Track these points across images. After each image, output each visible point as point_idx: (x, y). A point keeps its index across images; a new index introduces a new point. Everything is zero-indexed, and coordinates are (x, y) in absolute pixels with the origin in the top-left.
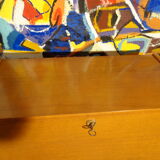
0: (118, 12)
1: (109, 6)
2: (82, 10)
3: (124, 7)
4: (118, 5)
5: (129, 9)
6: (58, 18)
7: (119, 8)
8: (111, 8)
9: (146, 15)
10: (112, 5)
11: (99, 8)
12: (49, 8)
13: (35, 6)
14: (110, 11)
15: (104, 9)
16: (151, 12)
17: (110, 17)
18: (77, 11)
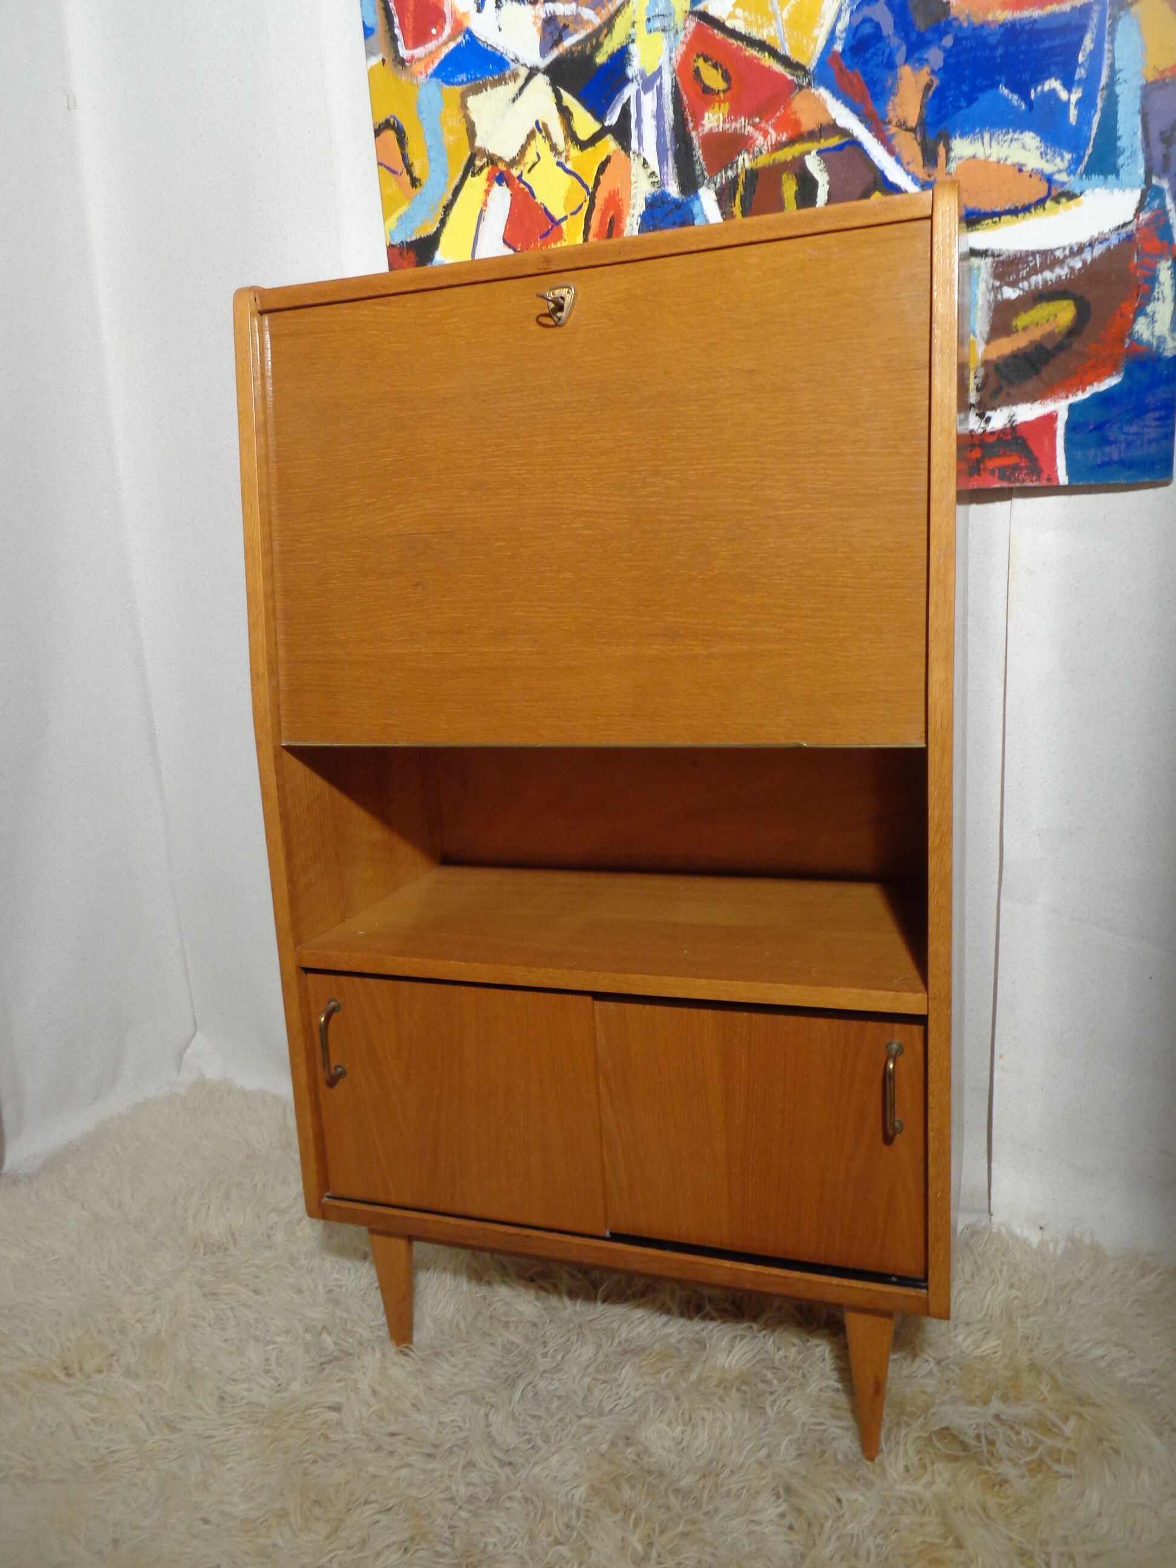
0: (814, 165)
1: (778, 146)
2: (689, 184)
3: (835, 141)
4: (813, 136)
5: (854, 143)
6: (612, 227)
7: (814, 147)
8: (787, 154)
9: (930, 157)
10: (791, 142)
11: (745, 161)
12: (582, 196)
13: (539, 200)
14: (784, 166)
15: (764, 160)
16: (946, 138)
17: (789, 188)
18: (673, 190)
